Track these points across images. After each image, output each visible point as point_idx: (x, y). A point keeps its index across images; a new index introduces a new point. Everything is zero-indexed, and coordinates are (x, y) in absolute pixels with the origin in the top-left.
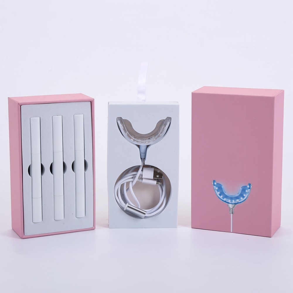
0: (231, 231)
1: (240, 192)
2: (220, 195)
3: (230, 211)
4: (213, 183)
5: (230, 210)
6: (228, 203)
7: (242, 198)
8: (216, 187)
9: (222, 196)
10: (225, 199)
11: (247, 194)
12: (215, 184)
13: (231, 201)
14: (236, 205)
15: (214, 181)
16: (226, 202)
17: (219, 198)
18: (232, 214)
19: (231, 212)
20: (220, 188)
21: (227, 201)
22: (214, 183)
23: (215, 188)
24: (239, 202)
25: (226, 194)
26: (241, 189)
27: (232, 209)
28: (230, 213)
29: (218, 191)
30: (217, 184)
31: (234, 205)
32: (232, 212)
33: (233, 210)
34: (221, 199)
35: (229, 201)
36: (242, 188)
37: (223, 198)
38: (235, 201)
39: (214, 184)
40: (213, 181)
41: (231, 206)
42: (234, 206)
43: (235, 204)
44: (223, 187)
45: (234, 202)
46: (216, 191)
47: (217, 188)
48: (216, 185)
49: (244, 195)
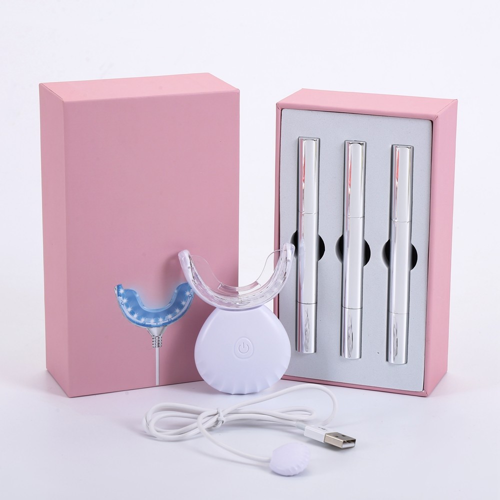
0: (157, 384)
1: (174, 298)
2: (132, 313)
3: (154, 343)
4: (116, 292)
5: (154, 340)
6: (150, 326)
7: (177, 311)
8: (123, 298)
9: (136, 316)
10: (143, 320)
11: (189, 300)
12: (122, 291)
13: (157, 321)
14: (166, 327)
15: (118, 286)
16: (144, 325)
17: (130, 320)
18: (157, 349)
19: (157, 344)
20: (132, 298)
21: (146, 323)
22: (118, 291)
23: (120, 302)
24: (172, 319)
25: (145, 308)
26: (176, 291)
27: (157, 338)
28: (154, 346)
29: (127, 306)
30: (126, 291)
31: (161, 328)
32: (159, 344)
33: (160, 339)
34: (134, 322)
35: (152, 322)
36: (178, 288)
37: (139, 318)
38: (164, 319)
39: (118, 293)
40: (116, 287)
41: (155, 331)
42: (163, 329)
43: (164, 325)
44: (137, 296)
45: (161, 321)
46: (124, 307)
47: (125, 301)
48: (123, 294)
49: (183, 303)
